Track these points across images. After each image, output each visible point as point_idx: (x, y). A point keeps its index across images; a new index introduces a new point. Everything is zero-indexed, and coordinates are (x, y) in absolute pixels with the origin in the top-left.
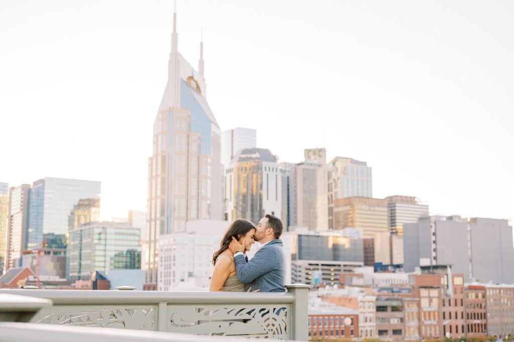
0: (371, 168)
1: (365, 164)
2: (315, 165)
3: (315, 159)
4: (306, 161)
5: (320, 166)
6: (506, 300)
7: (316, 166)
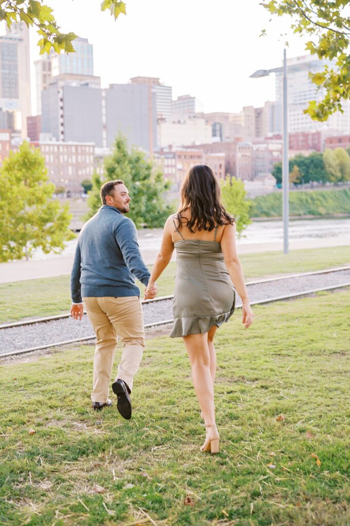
0: (92, 45)
1: (86, 40)
2: (15, 39)
3: (16, 33)
4: (7, 35)
5: (21, 40)
6: (66, 157)
7: (17, 41)
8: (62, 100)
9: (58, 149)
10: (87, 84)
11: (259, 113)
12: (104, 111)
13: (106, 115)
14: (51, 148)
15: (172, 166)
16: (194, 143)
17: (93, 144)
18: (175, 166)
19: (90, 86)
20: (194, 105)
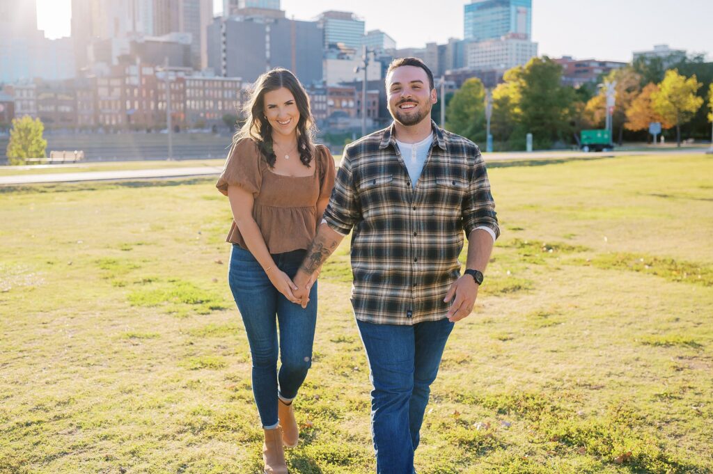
8: (224, 35)
9: (204, 83)
10: (252, 19)
11: (442, 49)
12: (268, 46)
13: (271, 50)
14: (197, 83)
15: (322, 102)
16: (355, 80)
17: (239, 79)
18: (326, 102)
19: (255, 21)
20: (382, 41)
